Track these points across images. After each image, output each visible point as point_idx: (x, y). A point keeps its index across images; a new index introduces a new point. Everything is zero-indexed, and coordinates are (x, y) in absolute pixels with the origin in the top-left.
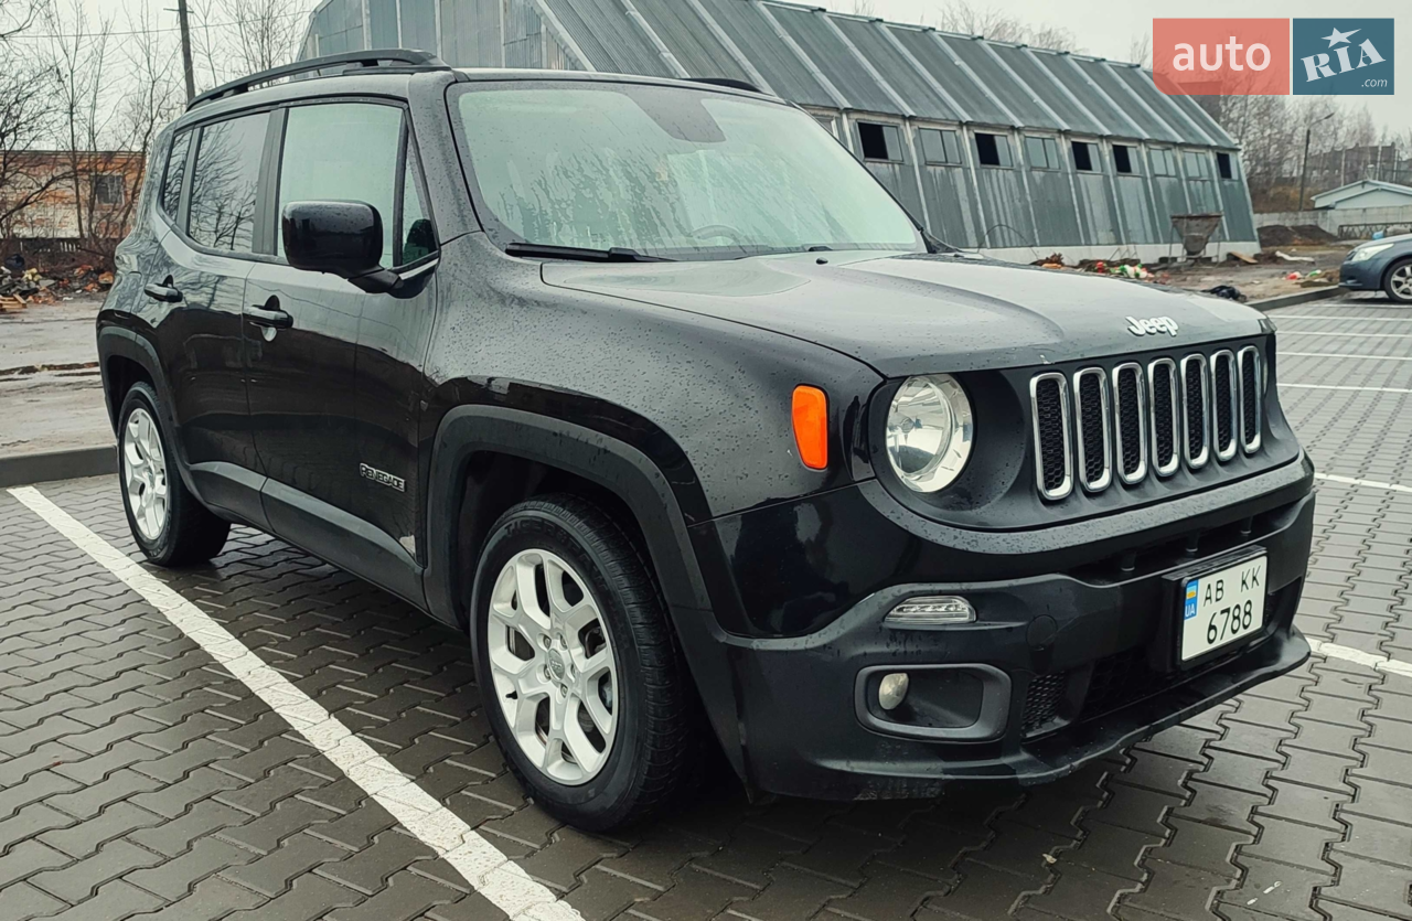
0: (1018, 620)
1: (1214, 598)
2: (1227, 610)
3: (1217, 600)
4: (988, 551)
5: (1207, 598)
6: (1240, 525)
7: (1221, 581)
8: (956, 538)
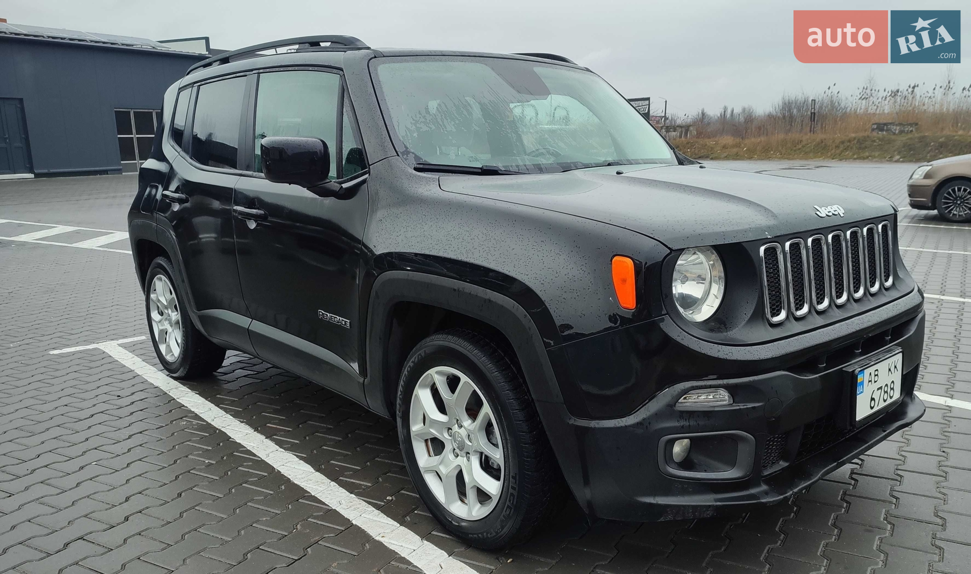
0: (758, 402)
1: (873, 381)
2: (881, 388)
3: (875, 382)
4: (739, 359)
5: (869, 381)
6: (885, 333)
7: (877, 370)
8: (719, 351)
